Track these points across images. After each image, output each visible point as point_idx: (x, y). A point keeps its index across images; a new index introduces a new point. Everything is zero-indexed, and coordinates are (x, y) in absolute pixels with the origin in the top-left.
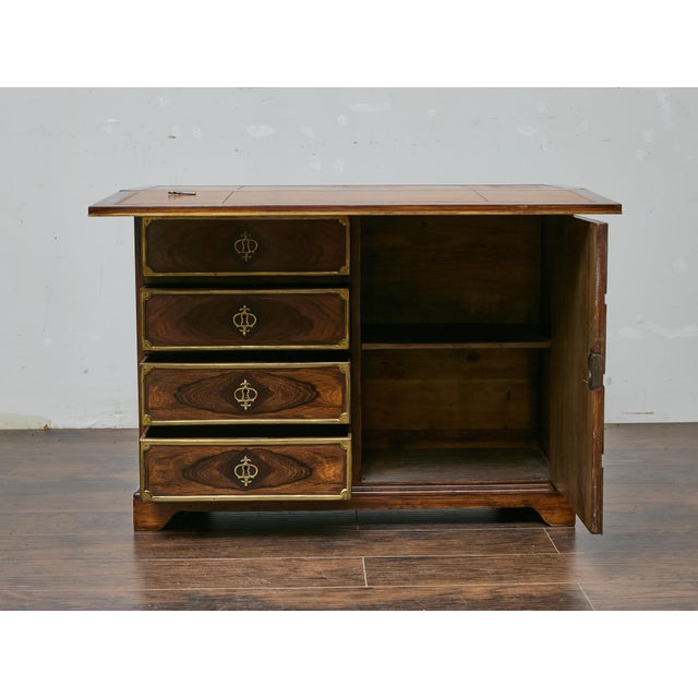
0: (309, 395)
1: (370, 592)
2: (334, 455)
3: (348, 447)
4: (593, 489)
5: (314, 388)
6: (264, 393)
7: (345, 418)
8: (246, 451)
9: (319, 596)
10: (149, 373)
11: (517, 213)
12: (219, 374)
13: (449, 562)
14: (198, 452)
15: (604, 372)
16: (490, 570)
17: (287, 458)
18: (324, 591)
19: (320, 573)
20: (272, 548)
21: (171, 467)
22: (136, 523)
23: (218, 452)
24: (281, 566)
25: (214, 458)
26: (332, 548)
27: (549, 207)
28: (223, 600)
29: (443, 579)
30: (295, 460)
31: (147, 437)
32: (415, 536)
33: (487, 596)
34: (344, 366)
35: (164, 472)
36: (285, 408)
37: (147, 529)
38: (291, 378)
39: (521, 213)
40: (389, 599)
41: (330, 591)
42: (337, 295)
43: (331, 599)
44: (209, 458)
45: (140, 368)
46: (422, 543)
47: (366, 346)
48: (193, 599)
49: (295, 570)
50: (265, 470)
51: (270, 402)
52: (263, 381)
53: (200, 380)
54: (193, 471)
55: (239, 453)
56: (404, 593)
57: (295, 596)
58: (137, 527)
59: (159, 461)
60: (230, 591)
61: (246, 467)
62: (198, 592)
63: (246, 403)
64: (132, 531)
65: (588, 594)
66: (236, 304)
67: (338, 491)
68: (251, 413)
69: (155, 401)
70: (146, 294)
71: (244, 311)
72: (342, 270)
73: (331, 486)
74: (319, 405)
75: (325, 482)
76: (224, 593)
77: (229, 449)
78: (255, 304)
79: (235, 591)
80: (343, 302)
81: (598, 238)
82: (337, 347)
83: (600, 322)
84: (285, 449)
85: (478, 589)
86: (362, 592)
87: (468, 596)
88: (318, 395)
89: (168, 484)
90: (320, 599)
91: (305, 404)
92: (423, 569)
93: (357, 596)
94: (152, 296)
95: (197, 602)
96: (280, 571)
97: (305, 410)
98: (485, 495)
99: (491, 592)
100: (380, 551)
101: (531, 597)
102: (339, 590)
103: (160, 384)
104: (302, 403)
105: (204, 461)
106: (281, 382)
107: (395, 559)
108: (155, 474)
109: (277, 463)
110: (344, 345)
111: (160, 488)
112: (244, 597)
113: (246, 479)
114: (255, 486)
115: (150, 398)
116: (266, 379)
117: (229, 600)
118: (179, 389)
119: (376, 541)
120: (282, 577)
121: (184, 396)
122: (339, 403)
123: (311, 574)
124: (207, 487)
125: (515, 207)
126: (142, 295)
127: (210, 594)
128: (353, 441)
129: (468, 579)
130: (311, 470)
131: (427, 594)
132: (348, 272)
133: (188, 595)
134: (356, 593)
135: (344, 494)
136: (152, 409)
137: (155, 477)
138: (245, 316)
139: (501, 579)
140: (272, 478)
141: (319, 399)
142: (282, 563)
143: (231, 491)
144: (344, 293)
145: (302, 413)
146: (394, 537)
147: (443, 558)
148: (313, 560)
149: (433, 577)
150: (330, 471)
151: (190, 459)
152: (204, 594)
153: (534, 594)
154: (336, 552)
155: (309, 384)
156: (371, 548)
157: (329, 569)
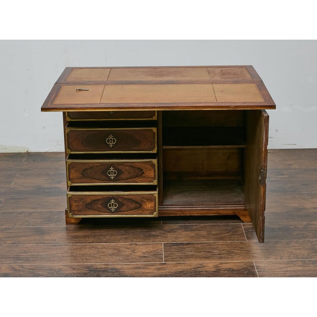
0: (139, 173)
1: (165, 266)
2: (150, 199)
3: (157, 196)
4: (260, 226)
5: (141, 170)
6: (120, 172)
7: (155, 183)
8: (112, 197)
10: (70, 164)
11: (229, 109)
12: (100, 164)
13: (199, 246)
14: (92, 198)
15: (266, 178)
16: (217, 252)
17: (130, 200)
18: (146, 265)
19: (144, 253)
20: (124, 236)
21: (81, 204)
22: (66, 221)
23: (101, 198)
24: (128, 249)
25: (99, 200)
26: (151, 236)
27: (244, 107)
28: (103, 271)
29: (197, 257)
30: (134, 201)
31: (70, 191)
32: (186, 229)
33: (214, 269)
34: (155, 161)
35: (78, 206)
36: (129, 178)
37: (71, 224)
38: (132, 166)
39: (231, 109)
40: (173, 271)
41: (148, 265)
42: (152, 130)
44: (97, 200)
45: (66, 162)
46: (188, 233)
47: (165, 147)
48: (91, 271)
49: (133, 251)
50: (121, 205)
51: (122, 176)
52: (120, 167)
53: (92, 167)
54: (91, 205)
55: (109, 198)
56: (179, 267)
57: (133, 268)
58: (67, 223)
59: (75, 201)
60: (106, 265)
61: (113, 204)
62: (93, 266)
63: (112, 176)
64: (64, 225)
65: (257, 269)
66: (107, 134)
67: (152, 213)
68: (115, 180)
69: (73, 175)
70: (68, 130)
71: (111, 137)
72: (154, 118)
73: (149, 211)
74: (144, 177)
75: (147, 210)
76: (103, 267)
77: (105, 196)
78: (115, 134)
79: (108, 265)
80: (154, 133)
81: (265, 122)
82: (151, 152)
83: (265, 157)
84: (129, 196)
85: (210, 264)
86: (162, 266)
87: (206, 269)
88: (143, 173)
89: (80, 211)
91: (138, 176)
92: (189, 251)
94: (71, 131)
96: (128, 252)
97: (137, 179)
98: (216, 210)
99: (216, 266)
100: (171, 238)
101: (233, 270)
102: (152, 265)
103: (75, 169)
104: (137, 176)
105: (95, 201)
106: (127, 168)
107: (177, 244)
108: (74, 207)
109: (126, 202)
110: (155, 151)
111: (76, 212)
112: (112, 269)
113: (113, 208)
114: (116, 212)
115: (71, 174)
116: (121, 167)
117: (106, 271)
118: (83, 171)
119: (169, 232)
120: (127, 256)
121: (85, 173)
122: (153, 176)
123: (141, 254)
124: (96, 212)
125: (228, 107)
126: (66, 131)
127: (98, 267)
128: (159, 194)
129: (207, 258)
130: (141, 205)
131: (189, 267)
132: (156, 119)
133: (88, 268)
134: (159, 267)
135: (155, 214)
136: (72, 179)
137: (74, 208)
138: (111, 139)
139: (221, 258)
140: (124, 208)
141: (144, 175)
142: (129, 246)
143: (107, 213)
144: (155, 130)
145: (137, 181)
147: (197, 244)
148: (142, 245)
149: (192, 256)
150: (149, 205)
151: (89, 200)
152: (95, 267)
153: (234, 268)
154: (152, 239)
155: (139, 168)
156: (167, 237)
157: (148, 250)
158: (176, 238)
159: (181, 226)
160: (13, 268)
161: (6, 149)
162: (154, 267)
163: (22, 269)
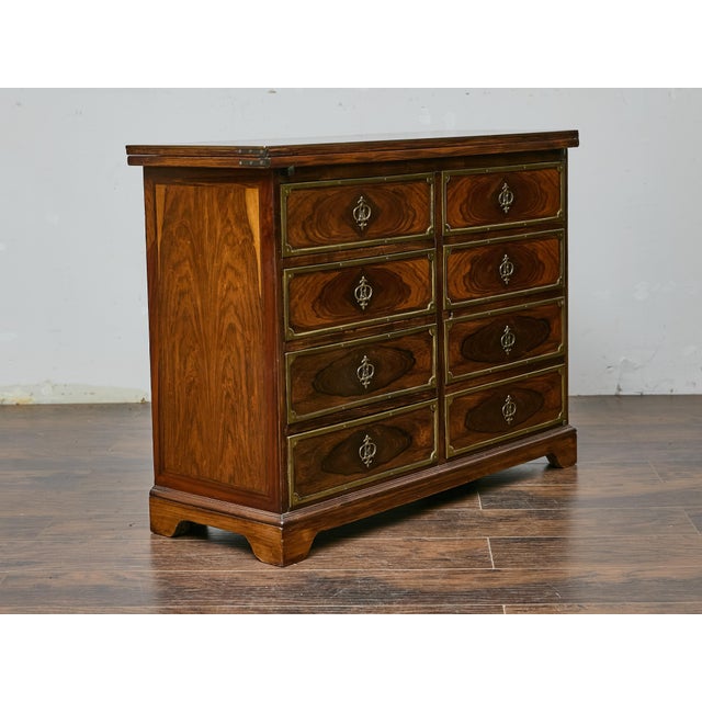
1: (498, 574)
9: (444, 578)
16: (625, 552)
17: (396, 430)
18: (449, 573)
19: (443, 554)
24: (401, 547)
26: (454, 528)
28: (343, 582)
30: (400, 430)
32: (543, 516)
33: (624, 580)
36: (393, 381)
40: (518, 582)
41: (455, 573)
43: (457, 582)
46: (551, 522)
48: (311, 581)
49: (416, 551)
56: (534, 576)
57: (419, 578)
60: (349, 572)
62: (316, 574)
63: (366, 381)
68: (370, 391)
76: (344, 575)
79: (355, 572)
85: (612, 571)
86: (490, 575)
87: (603, 578)
88: (415, 362)
90: (444, 581)
93: (484, 579)
95: (316, 584)
96: (400, 552)
97: (406, 380)
99: (628, 575)
100: (506, 530)
102: (464, 573)
106: (390, 353)
107: (523, 540)
112: (364, 579)
117: (349, 582)
120: (402, 558)
123: (434, 556)
127: (330, 576)
129: (600, 561)
134: (483, 575)
139: (639, 561)
142: (402, 544)
145: (403, 383)
146: (519, 516)
148: (435, 541)
152: (323, 575)
153: (675, 577)
154: (459, 532)
155: (408, 351)
156: (496, 529)
157: (453, 550)
158: (520, 529)
159: (530, 512)
160: (118, 576)
161: (92, 394)
162: (471, 576)
163: (140, 578)
